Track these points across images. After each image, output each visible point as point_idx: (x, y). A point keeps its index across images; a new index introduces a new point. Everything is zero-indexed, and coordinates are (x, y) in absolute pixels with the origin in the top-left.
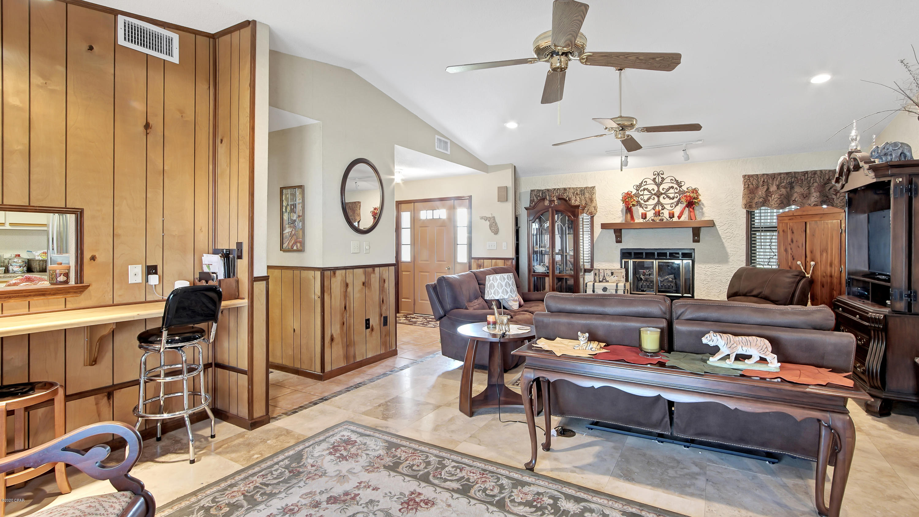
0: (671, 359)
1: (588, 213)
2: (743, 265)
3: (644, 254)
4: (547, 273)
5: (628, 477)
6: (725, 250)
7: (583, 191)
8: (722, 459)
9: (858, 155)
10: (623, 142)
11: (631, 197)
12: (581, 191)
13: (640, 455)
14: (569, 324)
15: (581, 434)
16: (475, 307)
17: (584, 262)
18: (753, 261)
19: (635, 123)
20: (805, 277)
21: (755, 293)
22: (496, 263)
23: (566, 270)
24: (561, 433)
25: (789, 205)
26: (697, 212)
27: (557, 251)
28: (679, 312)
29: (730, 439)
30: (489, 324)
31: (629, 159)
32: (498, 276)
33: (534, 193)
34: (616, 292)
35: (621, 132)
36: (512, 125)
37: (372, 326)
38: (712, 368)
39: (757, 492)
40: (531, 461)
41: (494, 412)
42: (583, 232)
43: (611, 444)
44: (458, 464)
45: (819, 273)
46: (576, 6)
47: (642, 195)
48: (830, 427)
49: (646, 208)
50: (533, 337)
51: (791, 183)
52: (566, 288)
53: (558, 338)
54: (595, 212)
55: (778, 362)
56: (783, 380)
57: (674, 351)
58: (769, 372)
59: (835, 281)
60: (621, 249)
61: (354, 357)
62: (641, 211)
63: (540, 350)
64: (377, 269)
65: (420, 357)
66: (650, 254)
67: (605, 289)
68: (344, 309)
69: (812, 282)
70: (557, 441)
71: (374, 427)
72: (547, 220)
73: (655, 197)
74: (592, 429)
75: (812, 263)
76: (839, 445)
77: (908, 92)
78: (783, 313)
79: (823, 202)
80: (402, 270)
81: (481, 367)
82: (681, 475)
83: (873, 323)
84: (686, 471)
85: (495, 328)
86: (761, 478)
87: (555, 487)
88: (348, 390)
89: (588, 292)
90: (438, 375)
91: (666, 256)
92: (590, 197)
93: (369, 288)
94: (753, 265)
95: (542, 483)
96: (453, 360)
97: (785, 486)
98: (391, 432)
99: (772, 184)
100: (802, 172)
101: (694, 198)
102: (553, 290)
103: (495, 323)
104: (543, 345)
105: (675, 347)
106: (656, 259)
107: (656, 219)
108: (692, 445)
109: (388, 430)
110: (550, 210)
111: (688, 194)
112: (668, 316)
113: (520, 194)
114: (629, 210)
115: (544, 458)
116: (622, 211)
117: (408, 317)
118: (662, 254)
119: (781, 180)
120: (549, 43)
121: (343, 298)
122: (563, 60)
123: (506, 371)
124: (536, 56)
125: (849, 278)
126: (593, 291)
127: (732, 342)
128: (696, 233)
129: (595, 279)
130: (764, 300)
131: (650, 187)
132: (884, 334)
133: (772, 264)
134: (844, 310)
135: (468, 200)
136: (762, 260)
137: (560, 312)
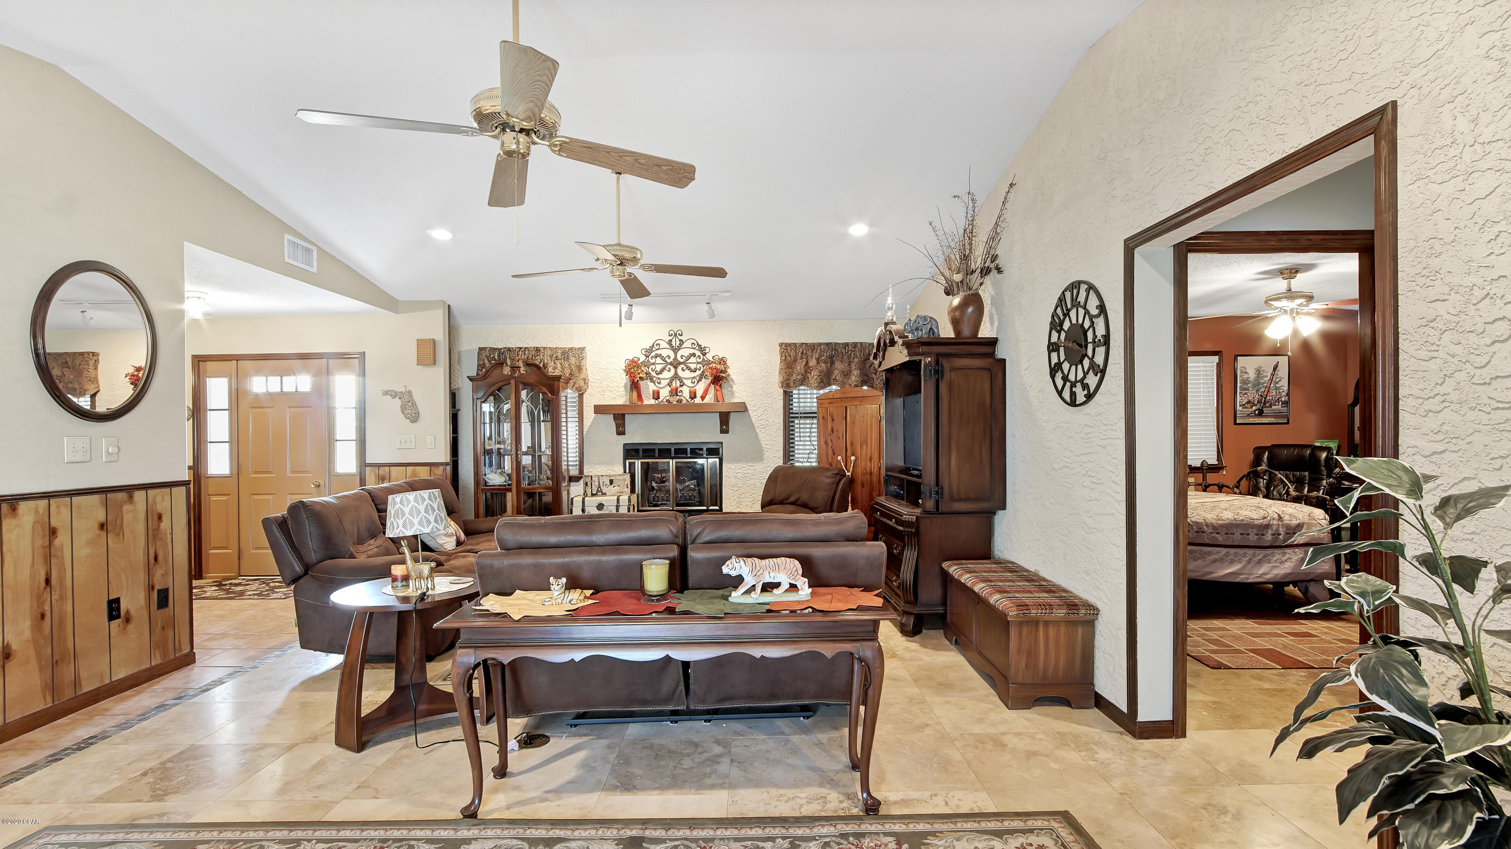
0: (683, 602)
1: (574, 388)
2: (780, 462)
3: (657, 451)
4: (509, 485)
5: (627, 785)
6: (760, 444)
7: (566, 354)
8: (751, 728)
9: (893, 328)
10: (622, 282)
11: (638, 366)
12: (563, 353)
13: (646, 747)
14: (536, 566)
15: (559, 737)
16: (370, 553)
17: (568, 465)
18: (791, 458)
19: (639, 256)
20: (844, 475)
21: (792, 499)
22: (414, 472)
23: (540, 480)
24: (525, 743)
25: (830, 385)
26: (725, 391)
27: (524, 449)
28: (695, 533)
29: (760, 699)
30: (395, 580)
31: (635, 309)
32: (411, 496)
33: (484, 354)
34: (617, 510)
35: (619, 267)
36: (441, 234)
37: (128, 612)
38: (734, 607)
39: (789, 761)
40: (473, 802)
41: (407, 733)
42: (567, 418)
43: (604, 742)
44: (330, 845)
45: (859, 471)
46: (539, 59)
47: (653, 364)
48: (861, 660)
49: (659, 383)
50: (476, 594)
51: (831, 357)
52: (540, 509)
53: (517, 591)
54: (586, 387)
55: (810, 587)
56: (814, 610)
57: (688, 589)
58: (799, 601)
59: (875, 479)
60: (625, 445)
61: (76, 683)
62: (652, 387)
63: (487, 614)
64: (139, 495)
65: (252, 659)
66: (665, 451)
67: (600, 506)
68: (43, 584)
69: (852, 481)
70: (518, 758)
71: (129, 822)
72: (508, 398)
73: (672, 368)
74: (575, 726)
75: (853, 458)
76: (869, 680)
77: (935, 260)
78: (816, 523)
79: (864, 383)
80: (210, 493)
81: (382, 659)
82: (699, 763)
83: (907, 527)
84: (706, 755)
85: (408, 586)
86: (795, 741)
87: (513, 833)
88: (54, 758)
89: (574, 513)
90: (291, 687)
91: (686, 453)
92: (578, 364)
93: (118, 535)
94: (791, 462)
95: (490, 833)
96: (324, 654)
97: (819, 744)
98: (172, 822)
99: (812, 357)
100: (843, 344)
101: (722, 372)
102: (519, 512)
103: (406, 578)
104: (492, 605)
105: (690, 583)
106: (673, 458)
107: (672, 399)
108: (715, 717)
109: (165, 820)
110: (513, 382)
111: (714, 365)
112: (680, 541)
113: (459, 353)
114: (635, 386)
115: (495, 791)
116: (625, 387)
117: (225, 585)
118: (680, 451)
119: (821, 352)
120: (498, 109)
121: (40, 561)
122: (521, 140)
123: (430, 658)
124: (475, 125)
125: (887, 475)
126: (583, 511)
127: (758, 568)
128: (724, 420)
129: (585, 492)
130: (803, 508)
131: (664, 353)
132: (916, 539)
133: (812, 460)
134: (883, 514)
135: (357, 360)
136: (801, 456)
137: (522, 548)
